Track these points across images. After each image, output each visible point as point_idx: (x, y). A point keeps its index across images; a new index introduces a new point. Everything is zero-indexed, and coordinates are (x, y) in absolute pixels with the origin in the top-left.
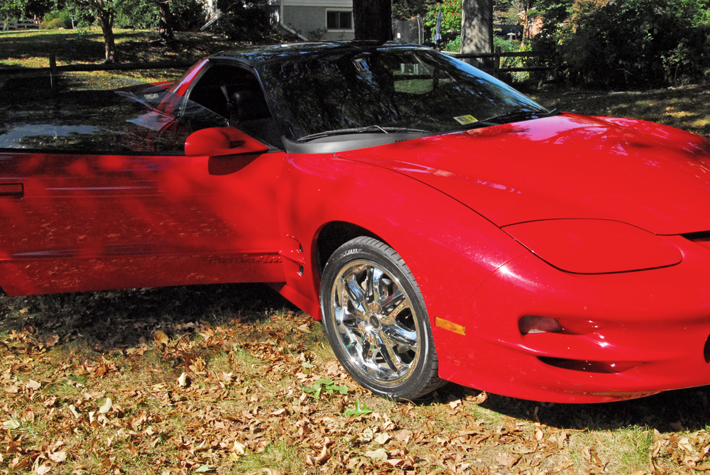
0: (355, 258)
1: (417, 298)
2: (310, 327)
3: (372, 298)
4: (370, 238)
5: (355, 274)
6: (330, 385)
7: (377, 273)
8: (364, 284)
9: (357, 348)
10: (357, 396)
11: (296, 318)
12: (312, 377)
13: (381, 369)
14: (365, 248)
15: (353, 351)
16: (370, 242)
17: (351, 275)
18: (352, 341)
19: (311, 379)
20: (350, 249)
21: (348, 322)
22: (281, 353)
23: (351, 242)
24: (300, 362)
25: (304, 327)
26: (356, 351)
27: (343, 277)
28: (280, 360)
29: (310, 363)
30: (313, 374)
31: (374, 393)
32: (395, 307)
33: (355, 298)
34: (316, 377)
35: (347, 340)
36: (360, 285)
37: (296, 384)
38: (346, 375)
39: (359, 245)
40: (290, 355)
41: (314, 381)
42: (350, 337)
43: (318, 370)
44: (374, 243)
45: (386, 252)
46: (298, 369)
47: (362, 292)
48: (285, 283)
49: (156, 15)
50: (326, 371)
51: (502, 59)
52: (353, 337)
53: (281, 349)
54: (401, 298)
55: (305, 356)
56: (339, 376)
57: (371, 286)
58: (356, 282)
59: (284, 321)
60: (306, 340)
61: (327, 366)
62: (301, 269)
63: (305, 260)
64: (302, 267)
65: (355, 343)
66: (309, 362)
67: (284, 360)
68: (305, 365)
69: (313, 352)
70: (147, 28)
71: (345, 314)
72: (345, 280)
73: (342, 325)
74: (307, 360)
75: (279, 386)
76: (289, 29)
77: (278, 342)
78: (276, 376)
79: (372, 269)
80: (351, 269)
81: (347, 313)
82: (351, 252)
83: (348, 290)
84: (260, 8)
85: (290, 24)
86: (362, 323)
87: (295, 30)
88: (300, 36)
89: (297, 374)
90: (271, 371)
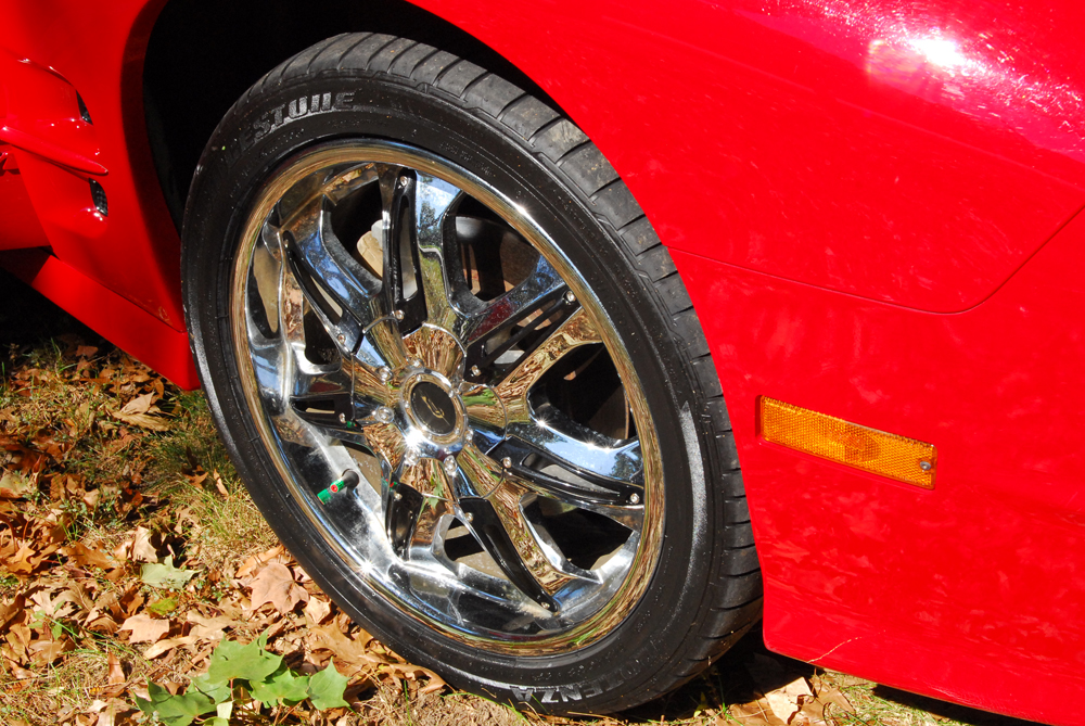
0: (320, 134)
1: (645, 306)
2: (163, 404)
3: (416, 312)
4: (385, 38)
5: (327, 206)
6: (269, 679)
7: (435, 197)
8: (373, 245)
9: (360, 503)
10: (383, 699)
11: (107, 373)
12: (187, 629)
13: (468, 580)
14: (369, 87)
15: (346, 514)
16: (387, 56)
17: (309, 210)
18: (339, 480)
19: (188, 641)
20: (297, 96)
21: (311, 399)
22: (58, 534)
23: (299, 62)
24: (136, 567)
25: (139, 409)
26: (357, 515)
27: (275, 221)
28: (51, 563)
29: (177, 564)
30: (191, 617)
31: (452, 684)
33: (339, 311)
34: (208, 629)
35: (315, 474)
36: (352, 249)
37: (127, 669)
38: (326, 607)
39: (335, 75)
40: (95, 535)
41: (200, 645)
42: (329, 459)
43: (211, 593)
44: (411, 59)
45: (475, 98)
46: (130, 597)
47: (367, 284)
48: (47, 251)
50: (246, 592)
52: (338, 460)
53: (54, 514)
54: (558, 305)
55: (155, 540)
56: (299, 608)
57: (407, 257)
58: (333, 240)
59: (64, 388)
60: (154, 462)
61: (245, 571)
62: (97, 194)
63: (106, 156)
64: (98, 186)
65: (352, 482)
66: (169, 560)
67: (71, 564)
68: (159, 574)
69: (184, 514)
71: (299, 375)
72: (286, 236)
73: (289, 413)
74: (161, 555)
75: (54, 691)
77: (44, 485)
78: (38, 646)
79: (406, 182)
80: (306, 184)
81: (308, 368)
82: (301, 110)
83: (305, 276)
86: (381, 415)
89: (128, 625)
90: (19, 618)
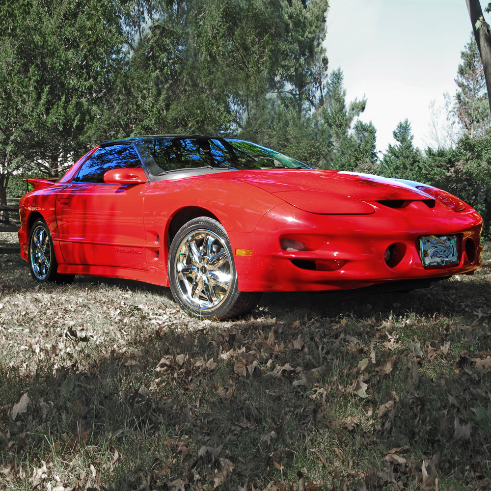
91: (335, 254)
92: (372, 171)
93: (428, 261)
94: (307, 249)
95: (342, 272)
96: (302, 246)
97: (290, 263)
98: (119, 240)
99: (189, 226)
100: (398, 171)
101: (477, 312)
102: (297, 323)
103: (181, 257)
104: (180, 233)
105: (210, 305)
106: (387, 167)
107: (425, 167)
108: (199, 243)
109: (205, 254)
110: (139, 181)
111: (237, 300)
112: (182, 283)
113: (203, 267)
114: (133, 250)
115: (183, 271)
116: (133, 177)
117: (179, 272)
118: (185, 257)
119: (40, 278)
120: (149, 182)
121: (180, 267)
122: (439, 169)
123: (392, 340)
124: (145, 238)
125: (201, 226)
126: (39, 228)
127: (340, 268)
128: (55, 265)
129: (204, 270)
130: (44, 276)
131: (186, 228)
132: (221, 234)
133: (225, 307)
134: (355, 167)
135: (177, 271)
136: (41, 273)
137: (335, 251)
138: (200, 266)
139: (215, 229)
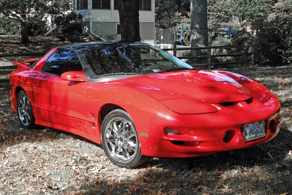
32: (130, 135)
49: (19, 28)
51: (212, 50)
54: (133, 133)
70: (13, 35)
76: (95, 35)
84: (78, 23)
85: (96, 32)
87: (98, 35)
88: (101, 38)
91: (195, 137)
92: (225, 5)
93: (247, 137)
94: (179, 134)
95: (199, 147)
96: (176, 131)
97: (170, 143)
98: (71, 113)
99: (112, 114)
100: (242, 5)
101: (275, 164)
102: (174, 173)
103: (108, 130)
104: (107, 118)
105: (125, 159)
106: (234, 3)
107: (259, 3)
108: (118, 123)
109: (122, 131)
110: (81, 80)
111: (141, 158)
112: (109, 144)
113: (121, 138)
114: (79, 121)
115: (110, 138)
116: (78, 77)
117: (107, 138)
118: (111, 130)
119: (25, 125)
120: (88, 81)
121: (108, 136)
122: (267, 4)
123: (227, 188)
124: (87, 116)
125: (119, 115)
126: (22, 95)
127: (198, 145)
128: (33, 119)
129: (121, 140)
130: (27, 124)
131: (110, 115)
132: (130, 121)
133: (134, 162)
134: (214, 3)
135: (106, 138)
136: (25, 121)
137: (195, 136)
138: (119, 137)
139: (126, 118)
